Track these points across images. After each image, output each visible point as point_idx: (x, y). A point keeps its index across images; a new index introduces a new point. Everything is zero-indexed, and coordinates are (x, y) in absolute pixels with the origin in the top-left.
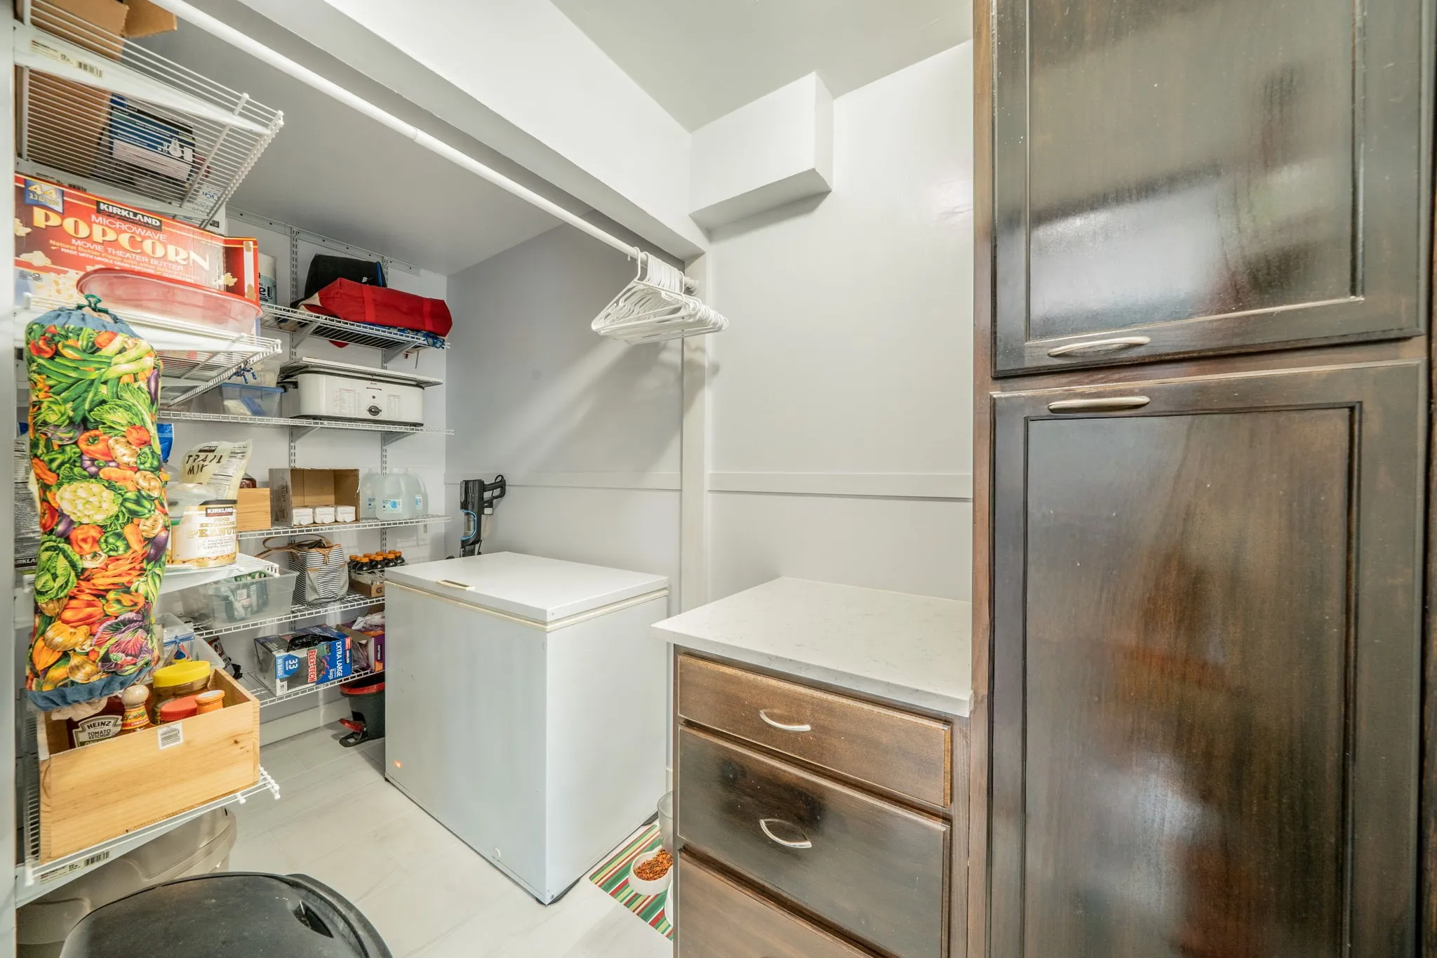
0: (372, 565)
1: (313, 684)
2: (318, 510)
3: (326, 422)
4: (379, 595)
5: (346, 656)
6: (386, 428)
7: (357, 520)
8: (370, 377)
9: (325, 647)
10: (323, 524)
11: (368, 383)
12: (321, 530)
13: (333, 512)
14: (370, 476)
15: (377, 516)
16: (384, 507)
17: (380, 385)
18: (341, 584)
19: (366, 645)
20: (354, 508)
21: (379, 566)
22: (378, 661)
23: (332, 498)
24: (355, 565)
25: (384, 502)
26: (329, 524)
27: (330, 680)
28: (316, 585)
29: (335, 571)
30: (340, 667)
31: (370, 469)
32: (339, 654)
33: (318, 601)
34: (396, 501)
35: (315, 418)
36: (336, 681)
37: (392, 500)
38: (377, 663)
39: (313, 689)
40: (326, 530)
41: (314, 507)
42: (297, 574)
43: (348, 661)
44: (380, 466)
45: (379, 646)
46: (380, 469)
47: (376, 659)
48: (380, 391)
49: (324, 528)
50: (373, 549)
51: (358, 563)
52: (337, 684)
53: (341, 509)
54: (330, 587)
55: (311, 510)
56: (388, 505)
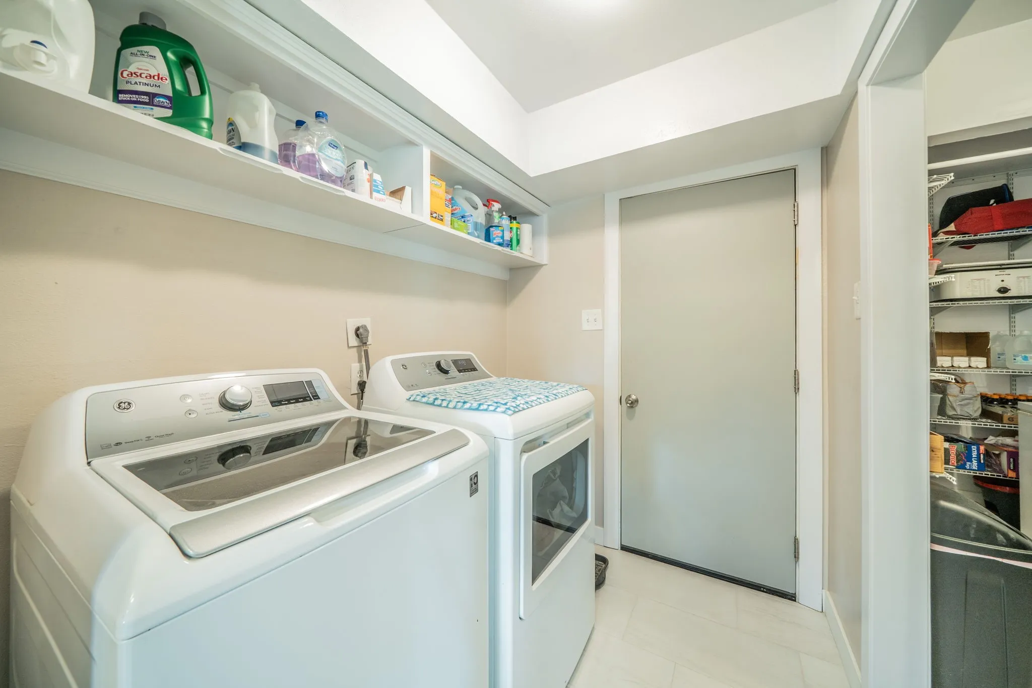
0: (1003, 402)
1: (953, 467)
2: (955, 358)
3: (961, 303)
4: (1011, 422)
5: (980, 457)
6: (1015, 301)
7: (988, 367)
8: (999, 267)
9: (963, 446)
10: (959, 367)
11: (997, 272)
12: (959, 371)
13: (968, 361)
14: (998, 337)
15: (1008, 367)
16: (1015, 359)
17: (1008, 271)
18: (976, 408)
19: (998, 456)
20: (986, 359)
21: (1010, 403)
22: (1010, 469)
23: (965, 352)
24: (986, 400)
25: (1014, 356)
26: (965, 368)
27: (966, 469)
28: (954, 405)
29: (970, 399)
30: (975, 463)
31: (999, 332)
32: (974, 454)
33: (955, 416)
34: (1027, 355)
35: (951, 300)
36: (972, 471)
37: (1023, 355)
38: (1010, 471)
39: (953, 470)
40: (962, 371)
41: (952, 357)
42: (941, 396)
43: (982, 462)
44: (1008, 329)
45: (1012, 460)
46: (1008, 332)
47: (1009, 467)
48: (1009, 276)
49: (961, 370)
50: (1004, 390)
51: (988, 398)
52: (972, 474)
53: (973, 359)
54: (966, 409)
55: (950, 358)
56: (1019, 359)
